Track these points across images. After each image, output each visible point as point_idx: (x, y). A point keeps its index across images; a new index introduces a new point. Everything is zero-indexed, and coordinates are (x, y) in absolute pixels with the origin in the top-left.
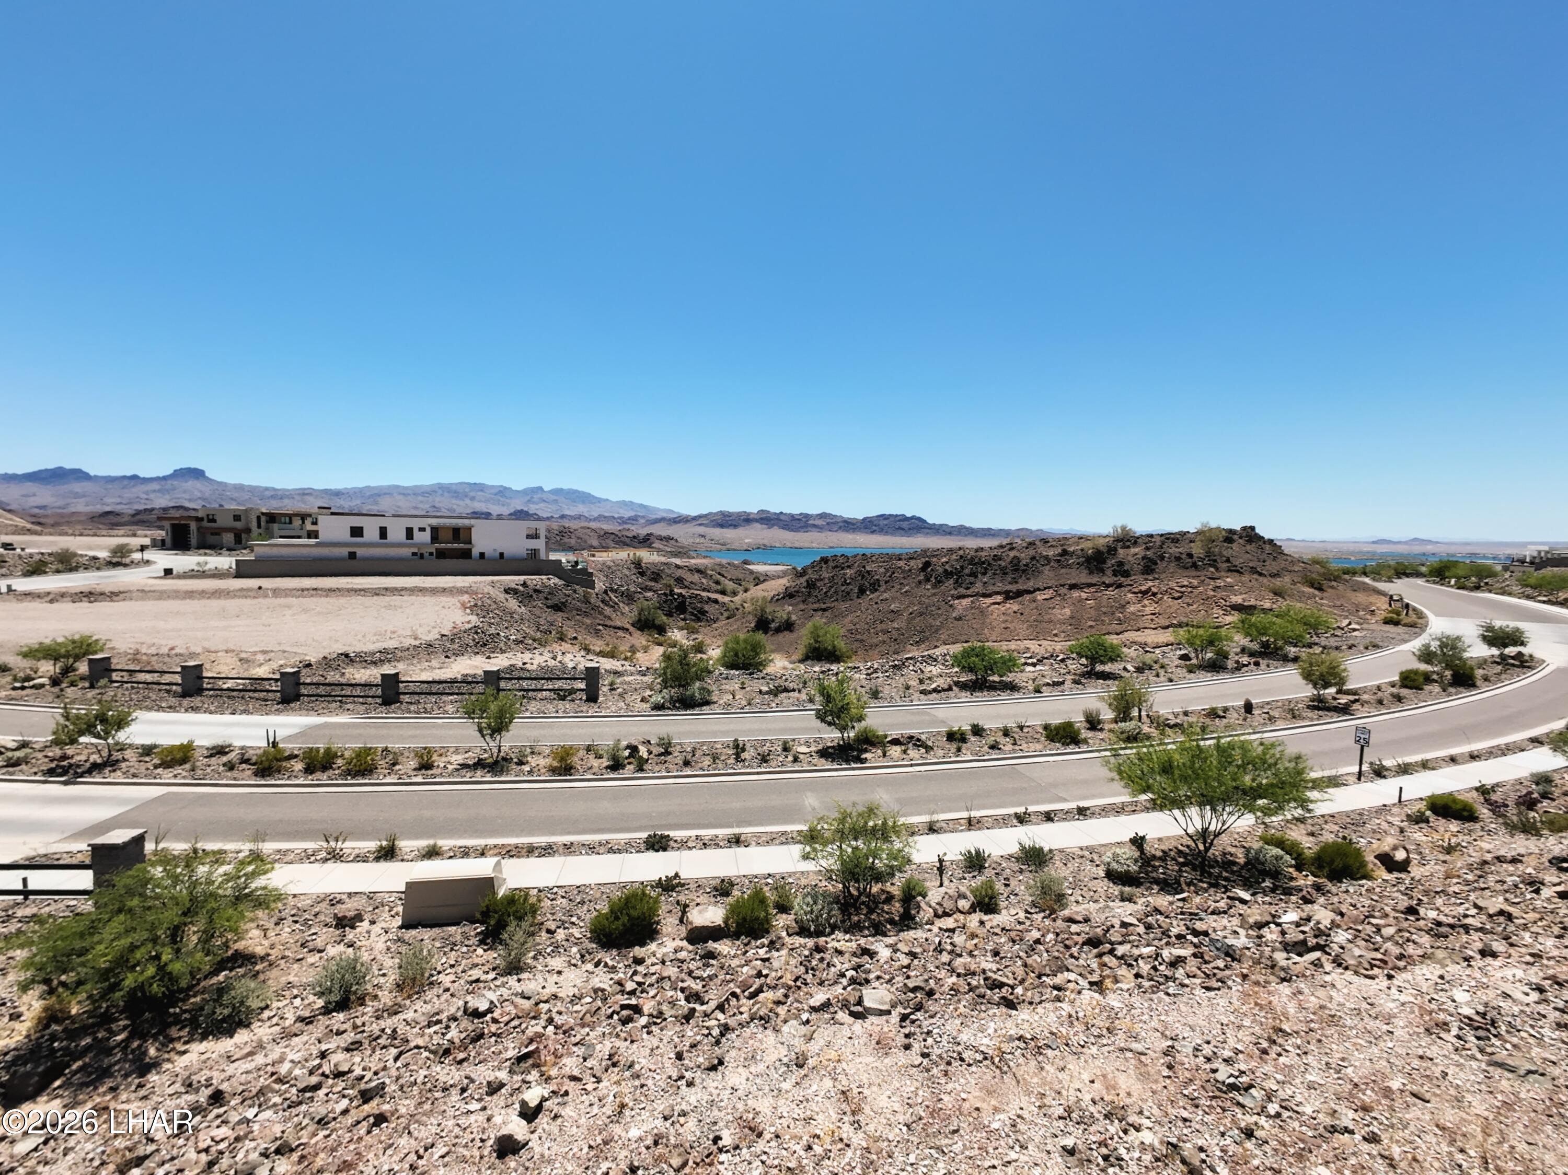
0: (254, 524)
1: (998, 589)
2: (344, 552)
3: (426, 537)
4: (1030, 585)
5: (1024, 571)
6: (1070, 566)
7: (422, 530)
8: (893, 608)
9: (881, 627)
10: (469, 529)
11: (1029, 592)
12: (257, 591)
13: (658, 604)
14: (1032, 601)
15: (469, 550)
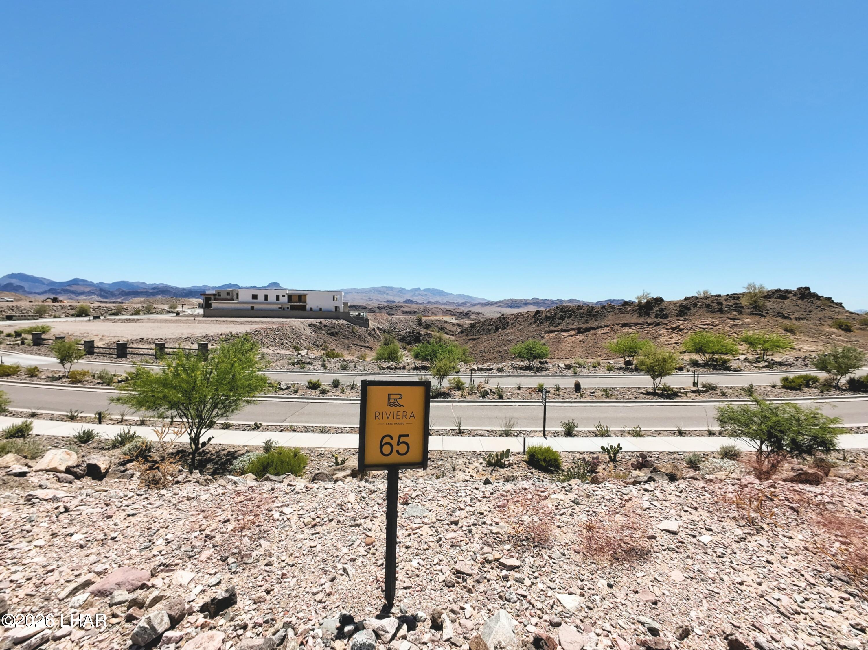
1: (573, 327)
2: (249, 306)
3: (286, 299)
4: (595, 324)
5: (594, 316)
6: (627, 312)
7: (283, 296)
8: (509, 338)
9: (498, 349)
10: (305, 296)
11: (594, 329)
12: (192, 321)
13: (404, 337)
14: (594, 334)
15: (305, 306)
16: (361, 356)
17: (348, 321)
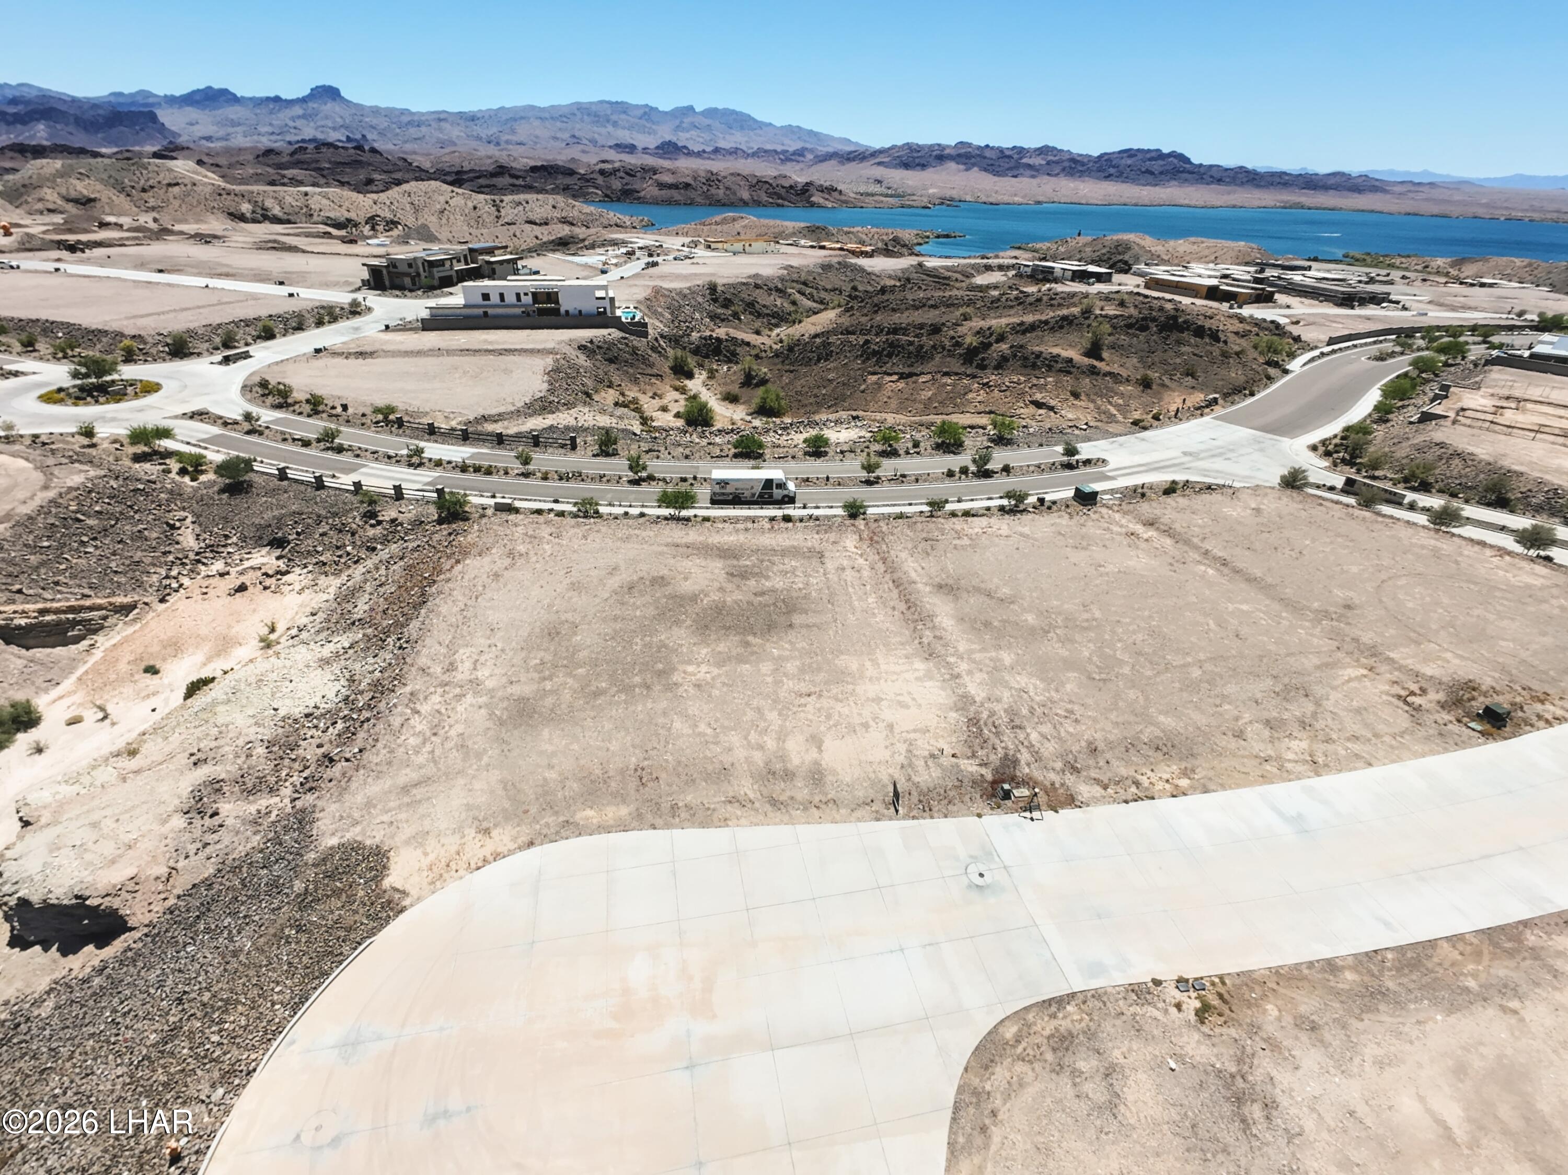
0: (421, 270)
1: (898, 370)
2: (480, 311)
3: (530, 300)
4: (918, 370)
6: (953, 356)
7: (526, 294)
8: (830, 377)
9: (816, 391)
10: (557, 293)
11: (917, 375)
12: (438, 352)
13: (698, 347)
14: (915, 382)
15: (558, 310)
16: (655, 394)
17: (620, 330)
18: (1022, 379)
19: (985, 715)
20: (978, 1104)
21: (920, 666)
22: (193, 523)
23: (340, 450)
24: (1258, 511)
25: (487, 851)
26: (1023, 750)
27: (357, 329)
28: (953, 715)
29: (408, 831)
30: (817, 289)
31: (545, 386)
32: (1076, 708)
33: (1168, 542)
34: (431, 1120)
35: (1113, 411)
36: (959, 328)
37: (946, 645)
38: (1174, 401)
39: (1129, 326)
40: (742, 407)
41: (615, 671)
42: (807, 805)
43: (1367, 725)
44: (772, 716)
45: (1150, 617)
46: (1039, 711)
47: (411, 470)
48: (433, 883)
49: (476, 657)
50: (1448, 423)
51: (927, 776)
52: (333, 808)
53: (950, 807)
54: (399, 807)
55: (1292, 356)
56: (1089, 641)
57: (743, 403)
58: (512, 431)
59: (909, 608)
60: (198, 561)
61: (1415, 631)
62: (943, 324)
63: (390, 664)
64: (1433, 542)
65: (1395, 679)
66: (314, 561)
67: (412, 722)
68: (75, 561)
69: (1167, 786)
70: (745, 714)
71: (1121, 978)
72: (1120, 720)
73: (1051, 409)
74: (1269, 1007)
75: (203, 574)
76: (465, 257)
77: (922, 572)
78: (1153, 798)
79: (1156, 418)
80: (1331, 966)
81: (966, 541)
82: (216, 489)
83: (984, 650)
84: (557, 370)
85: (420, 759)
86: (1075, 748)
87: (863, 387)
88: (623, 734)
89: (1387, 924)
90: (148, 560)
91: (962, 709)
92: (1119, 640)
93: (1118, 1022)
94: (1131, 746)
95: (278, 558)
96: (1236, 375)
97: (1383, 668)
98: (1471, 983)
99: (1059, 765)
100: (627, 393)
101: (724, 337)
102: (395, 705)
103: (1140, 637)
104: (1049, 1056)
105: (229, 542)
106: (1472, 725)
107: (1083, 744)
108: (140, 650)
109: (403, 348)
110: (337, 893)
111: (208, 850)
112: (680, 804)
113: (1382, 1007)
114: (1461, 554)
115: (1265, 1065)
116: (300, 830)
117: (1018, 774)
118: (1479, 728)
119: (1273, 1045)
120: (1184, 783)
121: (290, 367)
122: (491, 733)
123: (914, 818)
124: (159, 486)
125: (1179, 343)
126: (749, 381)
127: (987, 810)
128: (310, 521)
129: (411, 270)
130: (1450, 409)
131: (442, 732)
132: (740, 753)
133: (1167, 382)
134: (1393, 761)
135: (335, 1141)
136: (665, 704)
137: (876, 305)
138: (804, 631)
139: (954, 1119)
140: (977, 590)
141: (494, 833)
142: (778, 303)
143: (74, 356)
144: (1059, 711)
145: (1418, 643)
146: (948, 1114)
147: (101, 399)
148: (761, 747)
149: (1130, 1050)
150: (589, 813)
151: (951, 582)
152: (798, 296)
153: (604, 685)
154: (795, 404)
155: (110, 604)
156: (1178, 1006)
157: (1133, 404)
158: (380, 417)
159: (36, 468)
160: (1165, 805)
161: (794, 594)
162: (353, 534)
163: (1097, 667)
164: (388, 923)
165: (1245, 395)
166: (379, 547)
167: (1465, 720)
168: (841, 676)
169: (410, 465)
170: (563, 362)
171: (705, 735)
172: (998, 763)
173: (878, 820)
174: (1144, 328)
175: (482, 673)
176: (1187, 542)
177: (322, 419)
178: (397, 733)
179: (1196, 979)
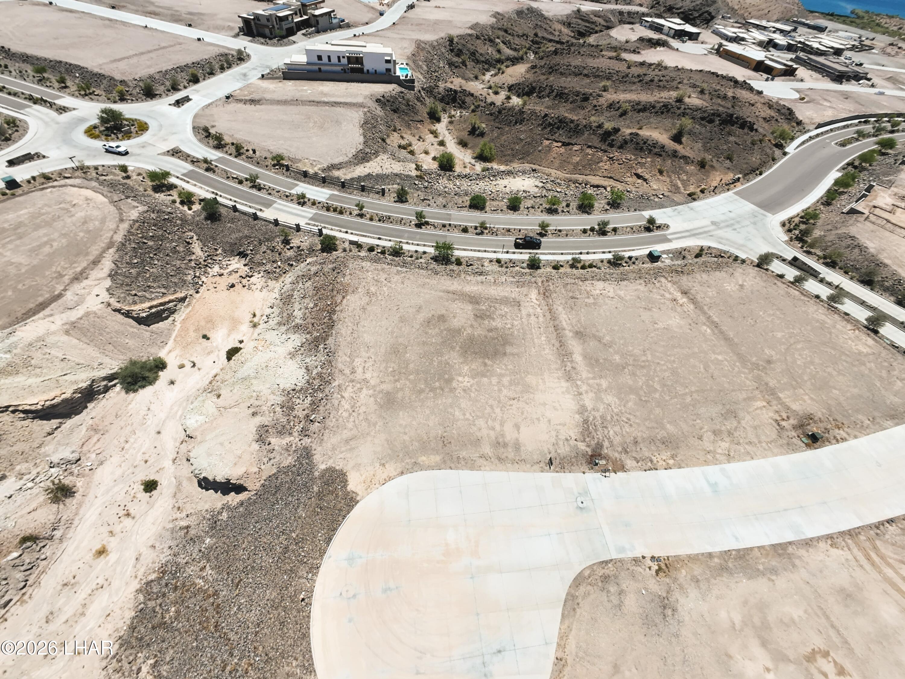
0: (275, 23)
1: (562, 139)
2: (316, 68)
3: (346, 61)
4: (573, 141)
6: (595, 134)
7: (344, 57)
8: (521, 137)
9: (512, 146)
10: (362, 57)
11: (573, 145)
12: (295, 102)
13: (443, 96)
14: (571, 150)
15: (363, 69)
16: (420, 137)
17: (399, 85)
18: (633, 157)
19: (591, 419)
20: (573, 600)
21: (564, 384)
22: (198, 240)
23: (260, 189)
24: (742, 286)
25: (385, 476)
26: (606, 440)
27: (245, 75)
28: (577, 416)
29: (351, 464)
30: (513, 35)
31: (361, 139)
32: (631, 417)
33: (692, 306)
34: (385, 591)
35: (680, 184)
36: (600, 99)
37: (577, 374)
38: (715, 178)
39: (703, 119)
40: (469, 151)
41: (427, 378)
42: (513, 462)
43: (757, 436)
44: (498, 410)
45: (674, 361)
46: (615, 417)
47: (300, 207)
48: (367, 489)
49: (363, 365)
50: (861, 219)
51: (564, 450)
52: (319, 449)
53: (572, 467)
54: (346, 451)
55: (793, 139)
56: (643, 375)
57: (470, 148)
58: (348, 177)
59: (561, 346)
60: (207, 266)
61: (796, 381)
62: (591, 94)
63: (324, 364)
64: (823, 317)
65: (777, 410)
66: (263, 269)
67: (342, 402)
68: (151, 270)
69: (664, 463)
70: (486, 409)
71: (630, 555)
72: (650, 426)
73: (645, 180)
74: (683, 571)
75: (211, 274)
76: (300, 10)
77: (569, 322)
78: (657, 469)
79: (702, 191)
80: (710, 555)
81: (591, 300)
82: (203, 217)
83: (594, 378)
84: (366, 123)
85: (350, 425)
86: (628, 441)
87: (540, 148)
88: (434, 416)
89: (737, 539)
90: (183, 266)
91: (581, 413)
92: (657, 376)
93: (627, 572)
94: (652, 441)
95: (245, 265)
96: (755, 159)
97: (774, 402)
98: (761, 567)
99: (620, 449)
100: (405, 135)
101: (459, 89)
102: (333, 393)
103: (667, 374)
104: (600, 584)
105: (218, 253)
106: (804, 439)
107: (632, 438)
108: (196, 324)
109: (276, 96)
110: (332, 493)
111: (272, 461)
112: (461, 457)
113: (725, 575)
114: (834, 327)
115: (677, 595)
116: (308, 458)
117: (603, 453)
118: (806, 441)
119: (681, 587)
120: (671, 462)
121: (214, 110)
122: (377, 412)
123: (557, 472)
124: (174, 216)
125: (729, 134)
126: (474, 131)
127: (587, 470)
128: (256, 243)
129: (269, 24)
130: (868, 206)
131: (356, 410)
132: (485, 432)
133: (715, 163)
134: (764, 458)
135: (354, 596)
136: (450, 400)
137: (551, 68)
138: (511, 358)
139: (564, 605)
140: (594, 336)
141: (387, 466)
142: (489, 52)
143: (90, 94)
144: (625, 419)
145: (795, 389)
146: (563, 603)
147: (120, 136)
148: (493, 429)
149: (629, 584)
150: (424, 458)
151: (582, 330)
152: (502, 44)
153: (423, 386)
154: (499, 153)
155: (177, 298)
156: (650, 568)
157: (692, 180)
158: (276, 162)
159: (110, 203)
160: (662, 473)
161: (507, 332)
162: (280, 254)
163: (645, 393)
164: (353, 508)
165: (756, 175)
166: (294, 264)
167: (802, 436)
168: (527, 389)
169: (299, 203)
170: (368, 114)
171: (469, 420)
172: (594, 446)
173: (542, 472)
174: (711, 121)
175: (368, 375)
176: (701, 309)
177: (243, 160)
178: (337, 410)
179: (659, 557)
